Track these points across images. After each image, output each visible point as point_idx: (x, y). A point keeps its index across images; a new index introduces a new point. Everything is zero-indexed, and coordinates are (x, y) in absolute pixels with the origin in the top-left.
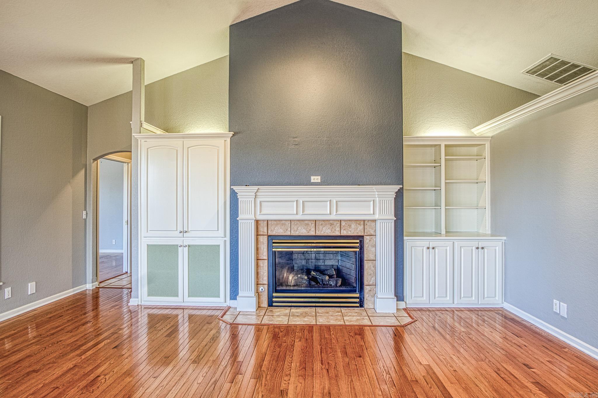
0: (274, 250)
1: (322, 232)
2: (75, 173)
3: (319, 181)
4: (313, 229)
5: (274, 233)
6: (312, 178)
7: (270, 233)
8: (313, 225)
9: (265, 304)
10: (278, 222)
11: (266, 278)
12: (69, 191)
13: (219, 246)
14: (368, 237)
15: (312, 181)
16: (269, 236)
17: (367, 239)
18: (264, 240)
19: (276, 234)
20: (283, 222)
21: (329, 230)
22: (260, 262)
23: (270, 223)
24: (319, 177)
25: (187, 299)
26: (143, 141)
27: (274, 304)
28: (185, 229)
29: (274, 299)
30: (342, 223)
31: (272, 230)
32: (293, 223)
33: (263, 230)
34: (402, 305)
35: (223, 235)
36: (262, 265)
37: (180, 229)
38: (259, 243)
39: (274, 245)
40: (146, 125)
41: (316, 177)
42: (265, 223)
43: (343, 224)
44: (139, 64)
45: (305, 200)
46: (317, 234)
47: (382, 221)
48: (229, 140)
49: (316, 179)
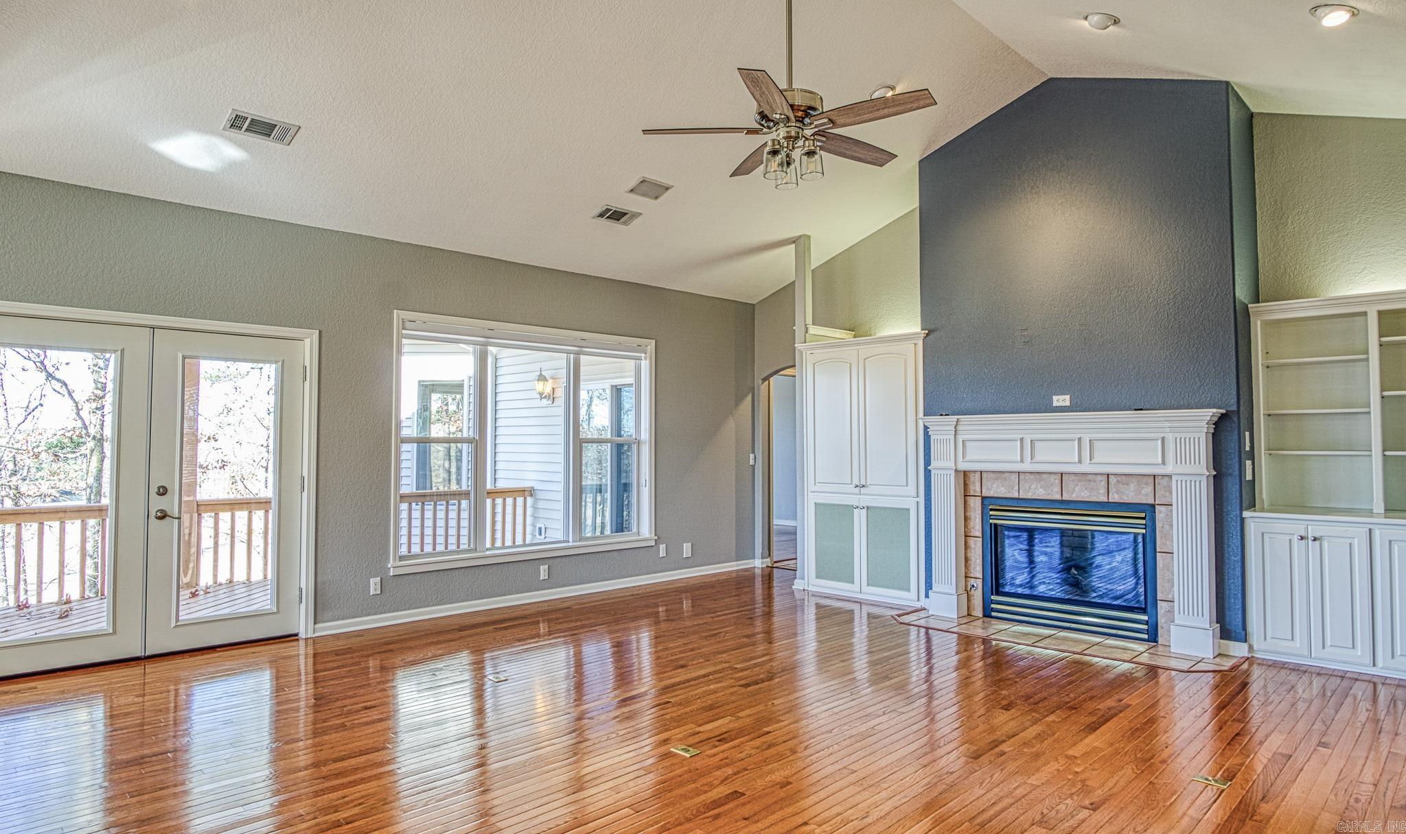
0: (991, 521)
1: (1074, 495)
2: (739, 400)
3: (1068, 403)
4: (1058, 489)
5: (991, 494)
6: (1055, 398)
7: (985, 493)
8: (1058, 481)
9: (978, 611)
10: (998, 475)
11: (979, 568)
12: (731, 424)
13: (908, 510)
14: (1163, 508)
15: (1055, 404)
16: (984, 498)
17: (1161, 513)
18: (975, 504)
19: (996, 495)
20: (1007, 475)
21: (1086, 492)
22: (971, 541)
23: (984, 475)
24: (1068, 397)
25: (865, 588)
26: (809, 352)
27: (994, 614)
28: (863, 482)
29: (993, 606)
30: (1110, 480)
31: (988, 488)
32: (1022, 477)
33: (975, 488)
34: (1238, 650)
35: (914, 494)
36: (973, 546)
37: (856, 482)
38: (968, 509)
39: (991, 513)
40: (813, 330)
41: (1061, 397)
42: (978, 475)
43: (1113, 480)
44: (800, 243)
45: (1034, 437)
46: (1066, 497)
47: (1180, 478)
48: (920, 343)
49: (1061, 400)
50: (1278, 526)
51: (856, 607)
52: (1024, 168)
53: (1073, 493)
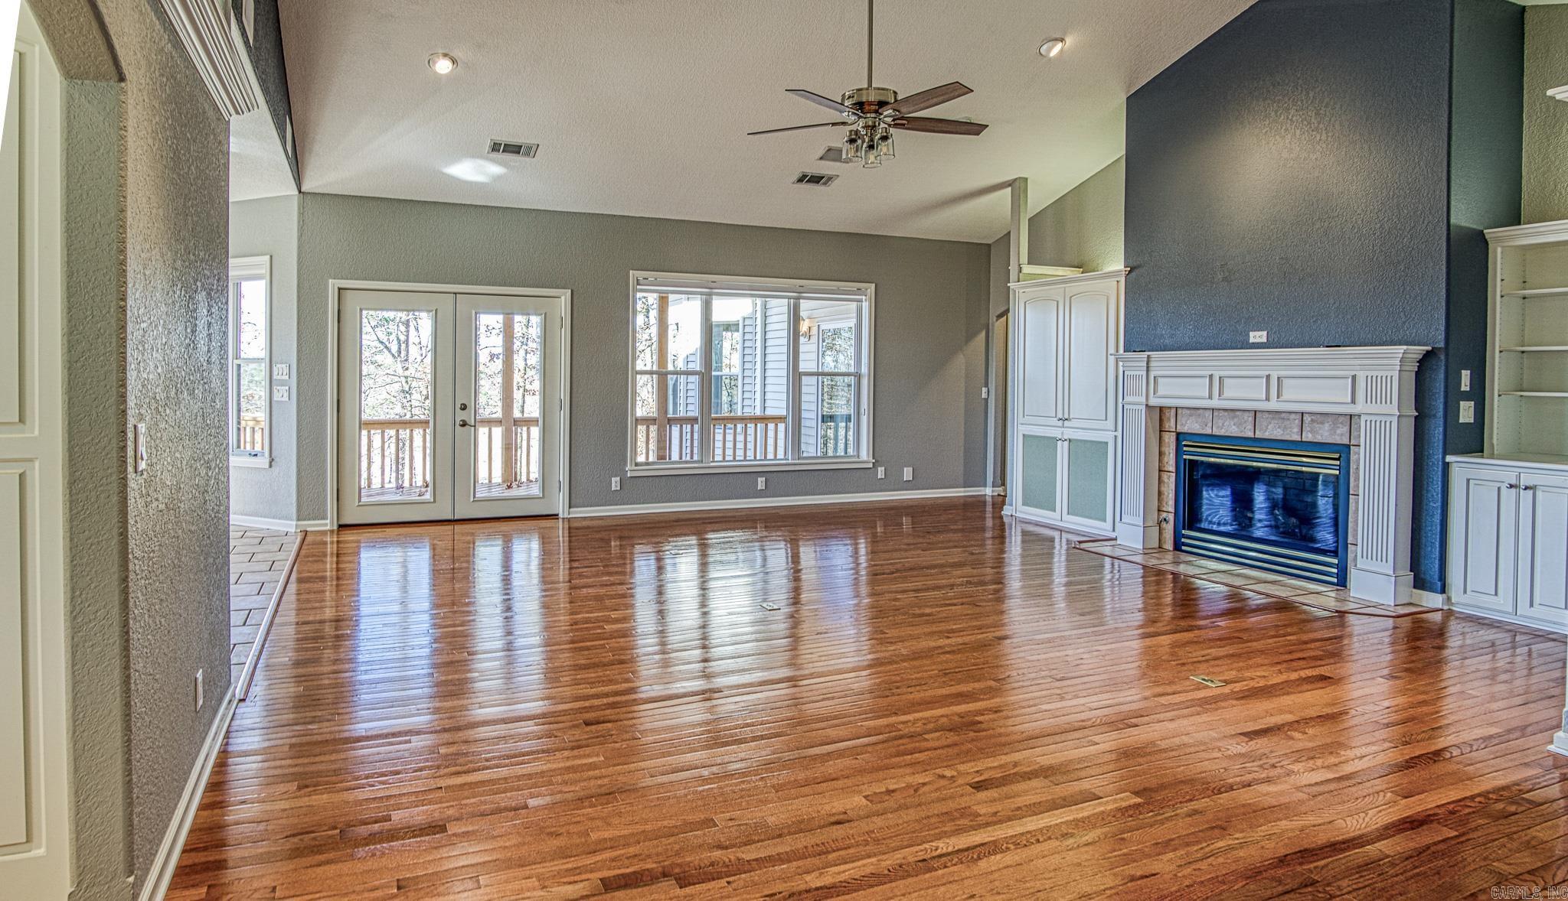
0: (1185, 457)
1: (1267, 433)
2: (970, 337)
3: (1264, 340)
4: (1250, 426)
5: (1185, 429)
6: (1252, 334)
7: (1180, 429)
8: (1251, 419)
9: (1169, 545)
10: (1193, 411)
11: (1171, 502)
12: (960, 360)
13: (1107, 443)
14: (1356, 449)
15: (1252, 340)
16: (1178, 434)
17: (1354, 454)
18: (1170, 439)
19: (1189, 431)
20: (1201, 411)
21: (1279, 430)
22: (1165, 476)
23: (1179, 411)
24: (1266, 333)
25: (1066, 517)
26: (1022, 291)
27: (1184, 548)
28: (1066, 416)
29: (1183, 540)
30: (1305, 418)
31: (1183, 425)
32: (1216, 414)
33: (1170, 425)
34: (1432, 600)
35: (1113, 429)
36: (1166, 480)
37: (1060, 415)
38: (1163, 444)
39: (1185, 449)
40: (1027, 269)
41: (1258, 334)
42: (1173, 411)
43: (1308, 419)
44: (1018, 186)
45: (1222, 373)
46: (1259, 435)
47: (1369, 418)
48: (1123, 280)
49: (1258, 336)
50: (1485, 473)
51: (1056, 534)
52: (1229, 98)
53: (1266, 431)
